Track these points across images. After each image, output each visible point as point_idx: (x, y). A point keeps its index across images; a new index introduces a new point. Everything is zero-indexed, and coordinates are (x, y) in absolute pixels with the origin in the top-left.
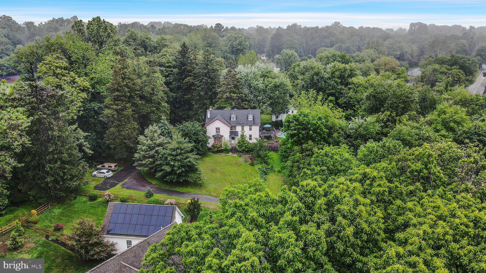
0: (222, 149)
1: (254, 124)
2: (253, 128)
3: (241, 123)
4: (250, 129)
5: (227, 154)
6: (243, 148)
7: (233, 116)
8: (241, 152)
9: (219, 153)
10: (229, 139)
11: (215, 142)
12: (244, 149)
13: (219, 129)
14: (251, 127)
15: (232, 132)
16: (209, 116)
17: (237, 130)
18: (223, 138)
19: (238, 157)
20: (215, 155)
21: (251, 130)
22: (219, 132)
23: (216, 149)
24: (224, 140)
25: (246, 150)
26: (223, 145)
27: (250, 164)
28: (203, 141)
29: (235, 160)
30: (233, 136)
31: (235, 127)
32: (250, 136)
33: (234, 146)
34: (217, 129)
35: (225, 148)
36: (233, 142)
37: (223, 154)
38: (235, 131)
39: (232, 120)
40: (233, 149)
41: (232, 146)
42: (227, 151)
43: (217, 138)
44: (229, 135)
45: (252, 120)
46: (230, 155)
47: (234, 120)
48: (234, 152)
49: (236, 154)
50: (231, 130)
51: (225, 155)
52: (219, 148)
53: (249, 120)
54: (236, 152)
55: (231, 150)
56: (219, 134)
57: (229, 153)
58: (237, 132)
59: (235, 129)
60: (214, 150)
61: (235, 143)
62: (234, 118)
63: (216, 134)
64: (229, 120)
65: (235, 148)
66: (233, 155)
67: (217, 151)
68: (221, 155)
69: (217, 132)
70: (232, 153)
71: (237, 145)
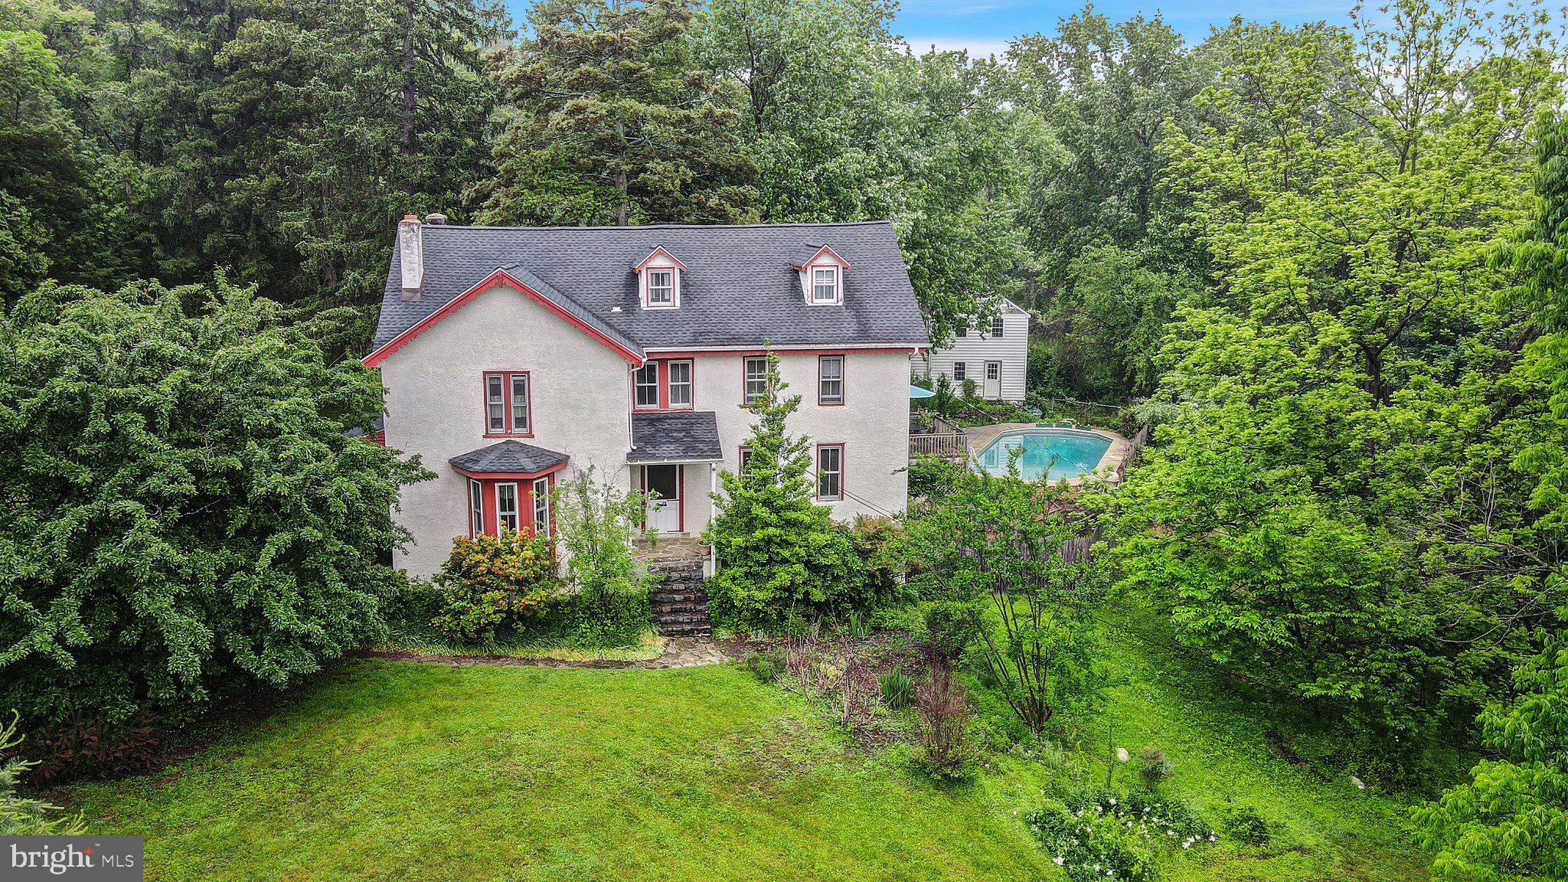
0: (562, 593)
1: (864, 334)
2: (855, 371)
3: (739, 327)
4: (831, 391)
5: (616, 654)
6: (782, 577)
7: (660, 262)
8: (759, 619)
9: (526, 639)
10: (624, 487)
11: (480, 520)
12: (790, 589)
13: (520, 389)
14: (832, 371)
15: (653, 420)
16: (410, 269)
17: (701, 404)
18: (565, 478)
19: (752, 687)
20: (475, 672)
21: (840, 402)
22: (521, 422)
23: (489, 607)
24: (574, 498)
25: (818, 596)
26: (564, 554)
27: (919, 770)
28: (319, 506)
29: (719, 720)
30: (666, 456)
31: (682, 366)
32: (831, 456)
33: (679, 556)
34: (495, 390)
35: (598, 587)
36: (662, 519)
37: (576, 656)
38: (686, 405)
39: (643, 305)
40: (677, 592)
41: (664, 560)
42: (612, 619)
43: (497, 485)
44: (630, 451)
45: (840, 304)
46: (651, 661)
47: (669, 300)
48: (687, 628)
49: (712, 645)
50: (642, 401)
51: (597, 665)
52: (526, 589)
53: (810, 304)
54: (708, 621)
55: (652, 602)
56: (517, 440)
57: (631, 642)
58: (709, 418)
59: (686, 393)
60: (472, 616)
61: (681, 529)
62: (671, 287)
63: (487, 436)
64: (617, 309)
65: (689, 579)
66: (678, 655)
67: (503, 619)
68: (550, 661)
69: (496, 422)
70: (670, 634)
71: (710, 553)
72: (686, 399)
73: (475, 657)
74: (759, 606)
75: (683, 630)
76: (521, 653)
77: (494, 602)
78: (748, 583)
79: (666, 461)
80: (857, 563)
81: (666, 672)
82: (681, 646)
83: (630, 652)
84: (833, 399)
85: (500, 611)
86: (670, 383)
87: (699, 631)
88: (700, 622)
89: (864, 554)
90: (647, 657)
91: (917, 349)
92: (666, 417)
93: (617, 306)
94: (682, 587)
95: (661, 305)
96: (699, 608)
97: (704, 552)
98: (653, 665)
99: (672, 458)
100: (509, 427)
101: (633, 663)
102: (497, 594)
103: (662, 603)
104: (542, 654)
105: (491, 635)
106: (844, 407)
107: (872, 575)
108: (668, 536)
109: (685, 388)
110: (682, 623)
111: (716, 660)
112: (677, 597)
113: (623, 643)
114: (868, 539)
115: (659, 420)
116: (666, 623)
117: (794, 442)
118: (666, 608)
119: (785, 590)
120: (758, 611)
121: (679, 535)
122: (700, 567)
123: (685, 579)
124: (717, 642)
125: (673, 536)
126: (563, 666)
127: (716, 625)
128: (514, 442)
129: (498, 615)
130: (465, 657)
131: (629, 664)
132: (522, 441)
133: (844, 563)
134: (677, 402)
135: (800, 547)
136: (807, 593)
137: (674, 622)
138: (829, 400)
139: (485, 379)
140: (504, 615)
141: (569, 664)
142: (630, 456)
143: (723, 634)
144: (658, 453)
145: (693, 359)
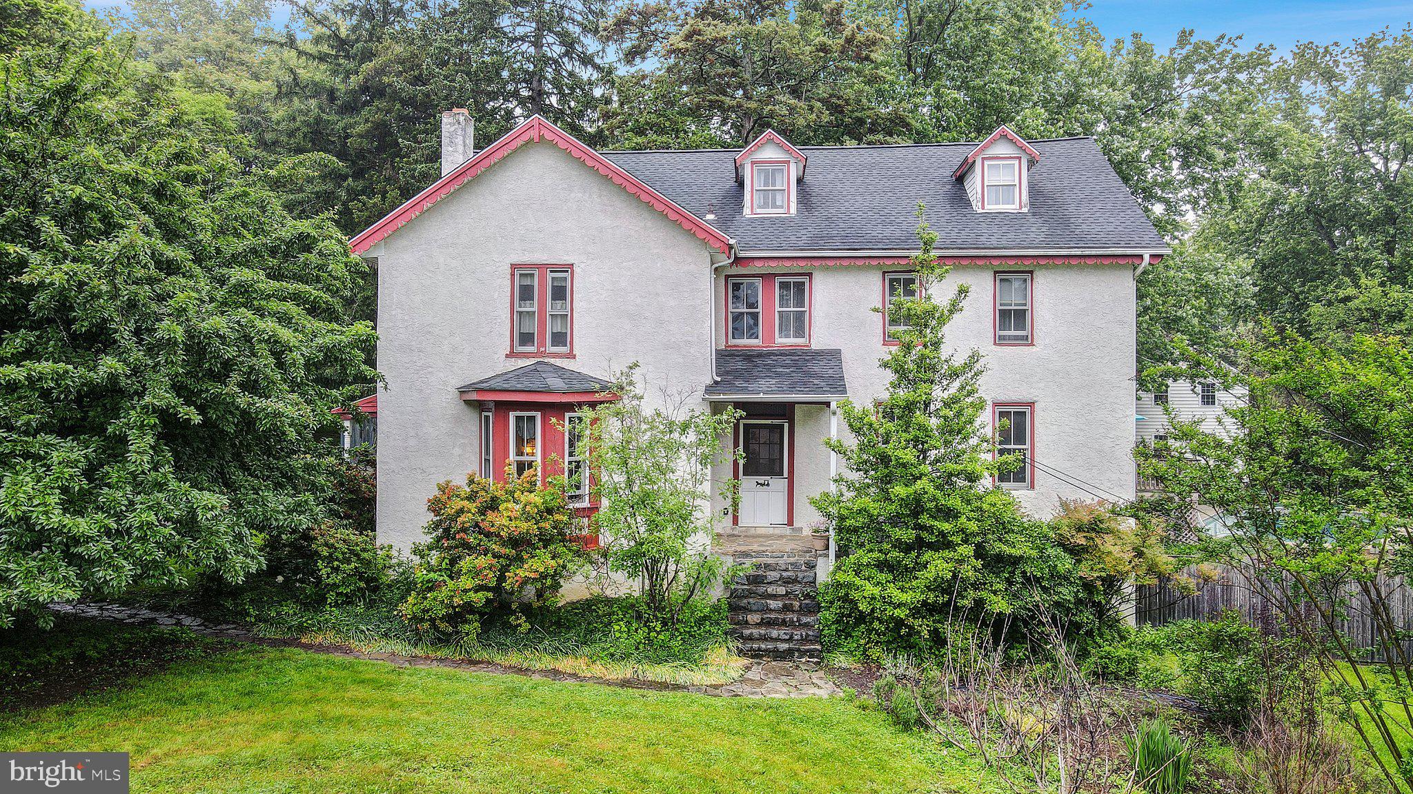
1: (1062, 238)
2: (1050, 295)
3: (877, 232)
4: (1013, 324)
5: (663, 672)
6: (938, 565)
7: (771, 157)
8: (900, 639)
9: (529, 642)
11: (490, 471)
12: (952, 590)
13: (560, 293)
14: (1013, 295)
15: (751, 355)
17: (820, 337)
19: (885, 736)
21: (1027, 340)
22: (559, 339)
23: (468, 580)
25: (1000, 605)
30: (763, 390)
31: (795, 285)
32: (1014, 422)
33: (782, 552)
34: (526, 293)
36: (763, 505)
37: (598, 669)
38: (800, 341)
39: (747, 211)
40: (774, 597)
41: (759, 554)
42: (664, 624)
43: (512, 416)
44: (709, 381)
45: (1025, 210)
46: (716, 687)
47: (782, 207)
48: (783, 646)
49: (821, 674)
50: (737, 332)
51: (625, 683)
52: (525, 556)
53: (980, 211)
54: (818, 638)
55: (733, 608)
56: (552, 361)
57: (688, 658)
58: (834, 356)
59: (799, 324)
60: (443, 594)
61: (790, 522)
62: (785, 187)
63: (512, 354)
64: (710, 217)
65: (795, 581)
66: (762, 682)
67: (488, 601)
68: (555, 673)
69: (526, 339)
70: (756, 655)
71: (827, 548)
72: (800, 332)
73: (441, 660)
74: (901, 613)
75: (776, 651)
76: (514, 658)
77: (476, 572)
78: (882, 577)
79: (761, 395)
80: (1065, 563)
81: (734, 702)
82: (768, 672)
83: (684, 671)
84: (1016, 338)
85: (487, 589)
86: (777, 309)
87: (803, 654)
88: (805, 640)
89: (1076, 552)
90: (713, 680)
91: (1147, 258)
92: (770, 354)
93: (711, 212)
94: (781, 590)
95: (770, 212)
96: (804, 620)
97: (819, 544)
98: (718, 692)
99: (772, 392)
100: (542, 343)
101: (684, 687)
102: (482, 561)
103: (747, 610)
104: (547, 662)
105: (472, 627)
106: (1033, 349)
107: (1088, 586)
108: (771, 531)
109: (799, 317)
110: (777, 640)
111: (823, 693)
112: (773, 604)
113: (676, 657)
114: (1079, 529)
115: (760, 355)
116: (750, 638)
117: (958, 361)
118: (754, 618)
119: (944, 592)
120: (900, 623)
121: (787, 531)
122: (811, 566)
123: (786, 582)
124: (832, 671)
125: (777, 531)
126: (570, 682)
127: (832, 647)
128: (546, 364)
129: (480, 594)
130: (427, 658)
131: (677, 687)
132: (559, 362)
133: (1044, 558)
134: (787, 336)
135: (969, 519)
136: (979, 603)
137: (764, 638)
138: (1010, 338)
139: (513, 275)
140: (490, 595)
141: (583, 679)
142: (709, 389)
143: (841, 660)
144: (751, 387)
145: (810, 275)
